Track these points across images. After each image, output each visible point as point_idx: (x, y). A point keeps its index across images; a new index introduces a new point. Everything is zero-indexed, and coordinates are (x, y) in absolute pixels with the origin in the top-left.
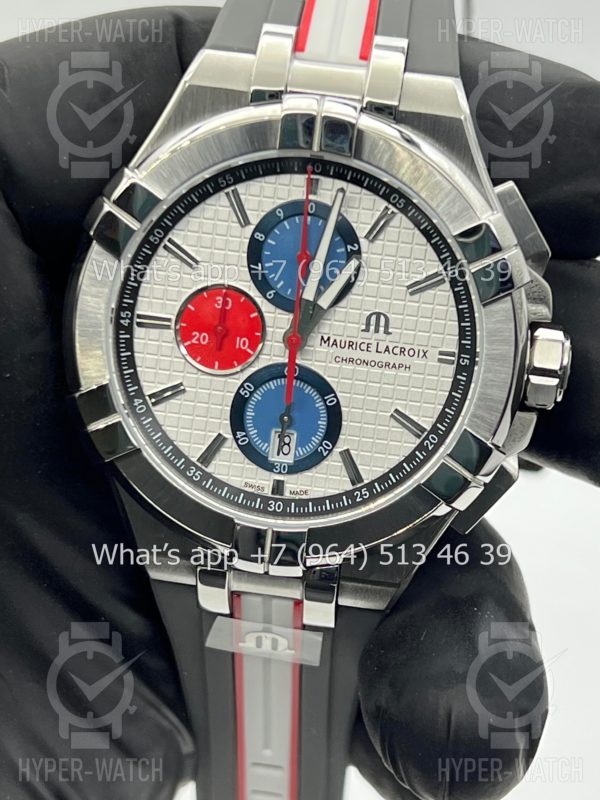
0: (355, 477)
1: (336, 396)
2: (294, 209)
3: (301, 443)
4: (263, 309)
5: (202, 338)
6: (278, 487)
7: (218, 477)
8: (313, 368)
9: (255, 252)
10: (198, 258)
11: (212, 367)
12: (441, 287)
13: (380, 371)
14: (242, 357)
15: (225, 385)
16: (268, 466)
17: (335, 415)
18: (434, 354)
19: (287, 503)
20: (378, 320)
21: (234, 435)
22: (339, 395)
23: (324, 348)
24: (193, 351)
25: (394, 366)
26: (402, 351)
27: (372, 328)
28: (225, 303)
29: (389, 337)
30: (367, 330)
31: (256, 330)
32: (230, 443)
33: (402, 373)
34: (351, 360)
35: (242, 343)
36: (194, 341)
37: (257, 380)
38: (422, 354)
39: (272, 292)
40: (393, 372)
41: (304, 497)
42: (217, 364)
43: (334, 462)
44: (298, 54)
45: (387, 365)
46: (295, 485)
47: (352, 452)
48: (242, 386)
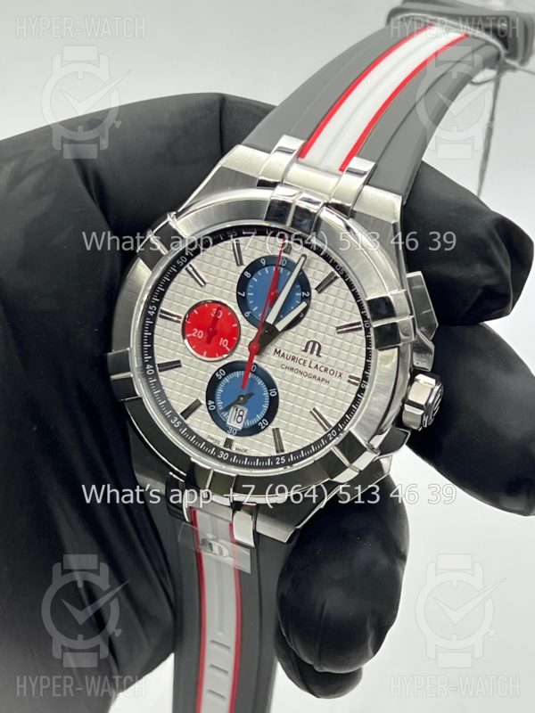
0: (279, 447)
1: (277, 391)
2: (271, 261)
3: (250, 417)
4: (241, 323)
5: (199, 334)
6: (228, 443)
7: (192, 428)
8: (266, 369)
9: (243, 284)
10: (206, 280)
11: (202, 354)
12: (359, 332)
13: (309, 380)
14: (222, 351)
15: (206, 368)
16: (223, 426)
17: (274, 403)
18: (346, 376)
19: (232, 455)
20: (314, 347)
21: (207, 402)
22: (279, 390)
23: (276, 357)
24: (192, 341)
25: (319, 379)
26: (326, 370)
27: (309, 350)
28: (217, 313)
29: (320, 359)
30: (306, 351)
31: (234, 336)
32: (204, 407)
33: (324, 385)
34: (292, 369)
35: (224, 342)
36: (194, 335)
37: (230, 368)
38: (338, 374)
39: (248, 313)
40: (318, 383)
41: (244, 454)
42: (205, 353)
43: (267, 434)
44: (300, 159)
45: (315, 377)
46: (243, 445)
47: (281, 431)
48: (218, 371)
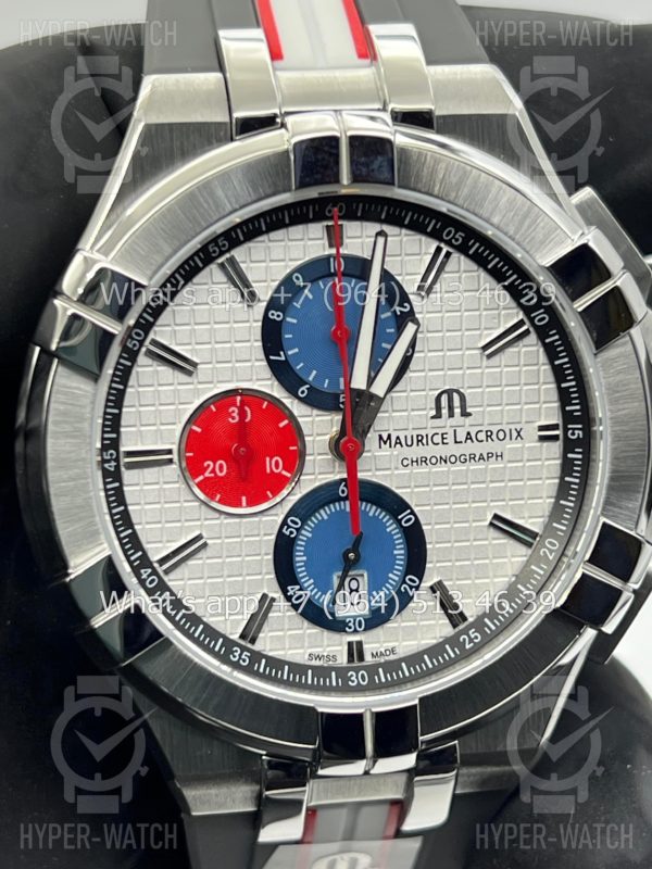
0: (457, 619)
1: (412, 513)
2: (315, 270)
3: (375, 586)
4: (296, 413)
5: (218, 468)
6: (356, 652)
7: (270, 654)
8: (374, 480)
9: (272, 336)
10: (195, 359)
11: (238, 504)
12: (527, 340)
13: (464, 468)
14: (277, 484)
15: (259, 526)
16: (337, 626)
17: (415, 539)
18: (532, 433)
19: (372, 670)
20: (450, 400)
21: (285, 592)
22: (416, 509)
23: (386, 451)
24: (209, 487)
25: (481, 457)
26: (489, 435)
27: (445, 412)
28: (242, 414)
29: (468, 420)
30: (438, 416)
31: (291, 445)
33: (493, 464)
34: (424, 460)
35: (273, 465)
36: (207, 474)
37: (305, 508)
38: (515, 434)
39: (304, 388)
40: (481, 466)
41: (392, 657)
42: (244, 499)
44: (278, 63)
45: (472, 457)
46: (376, 644)
47: (446, 583)
48: (284, 523)
